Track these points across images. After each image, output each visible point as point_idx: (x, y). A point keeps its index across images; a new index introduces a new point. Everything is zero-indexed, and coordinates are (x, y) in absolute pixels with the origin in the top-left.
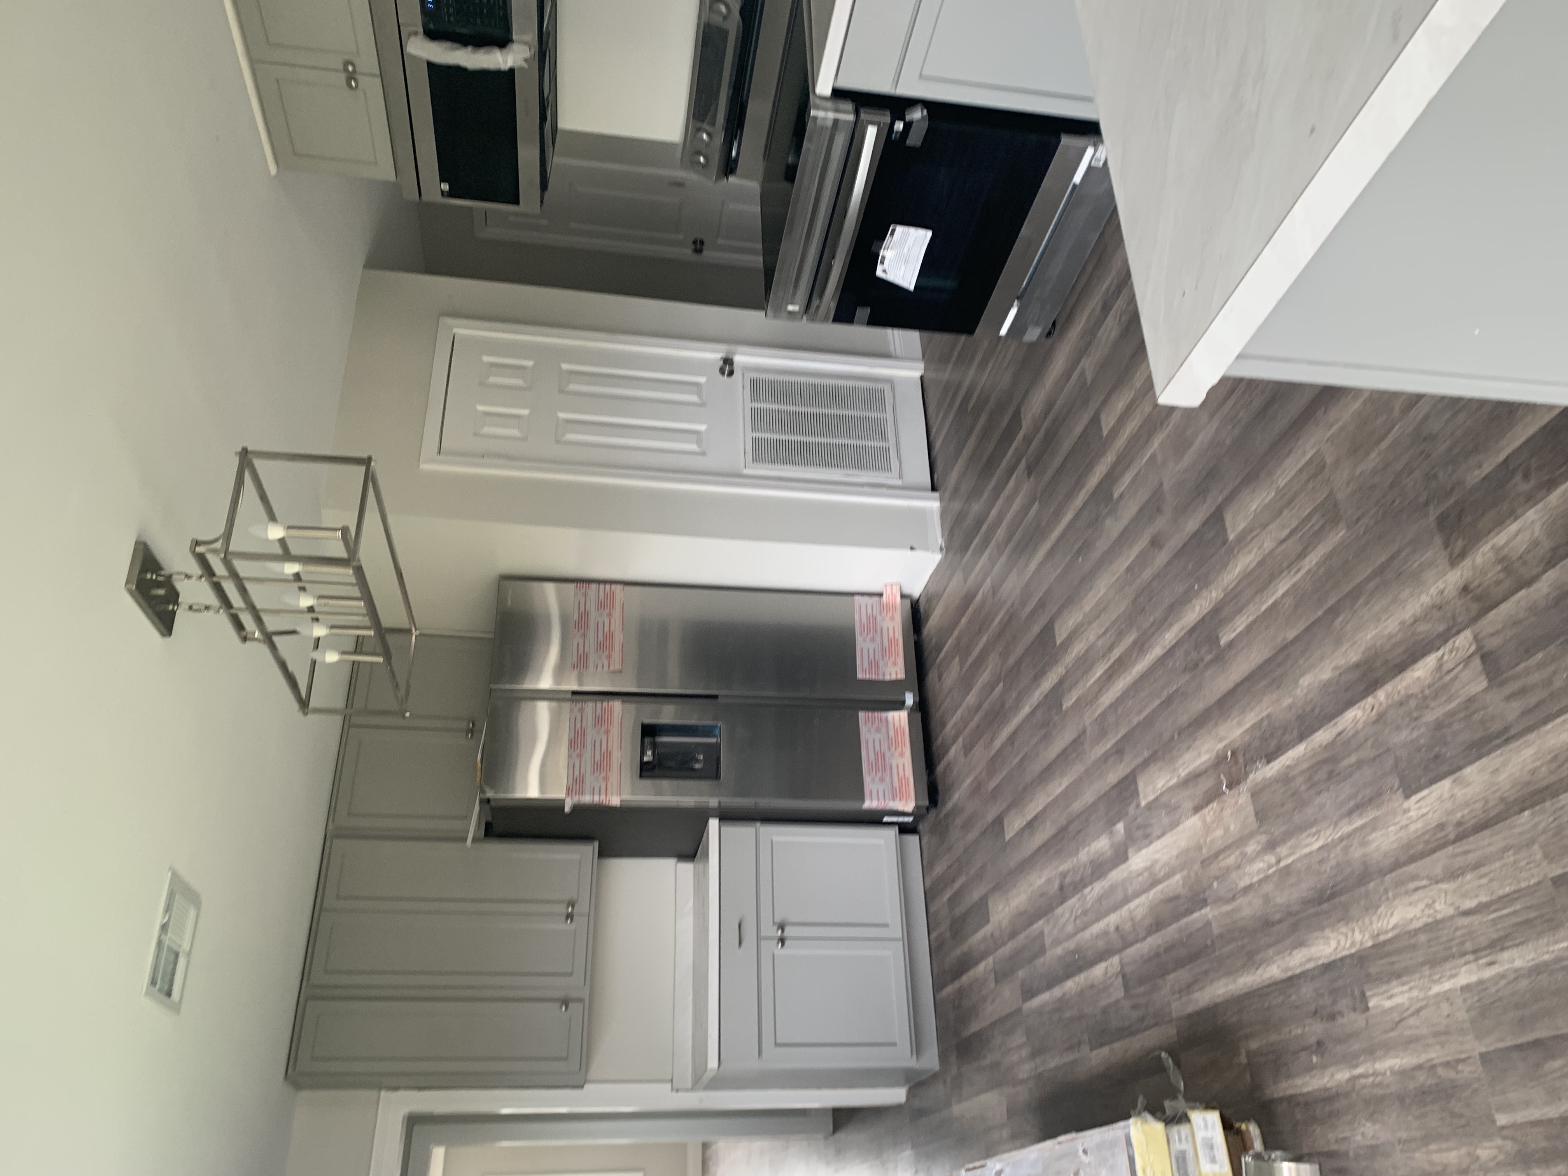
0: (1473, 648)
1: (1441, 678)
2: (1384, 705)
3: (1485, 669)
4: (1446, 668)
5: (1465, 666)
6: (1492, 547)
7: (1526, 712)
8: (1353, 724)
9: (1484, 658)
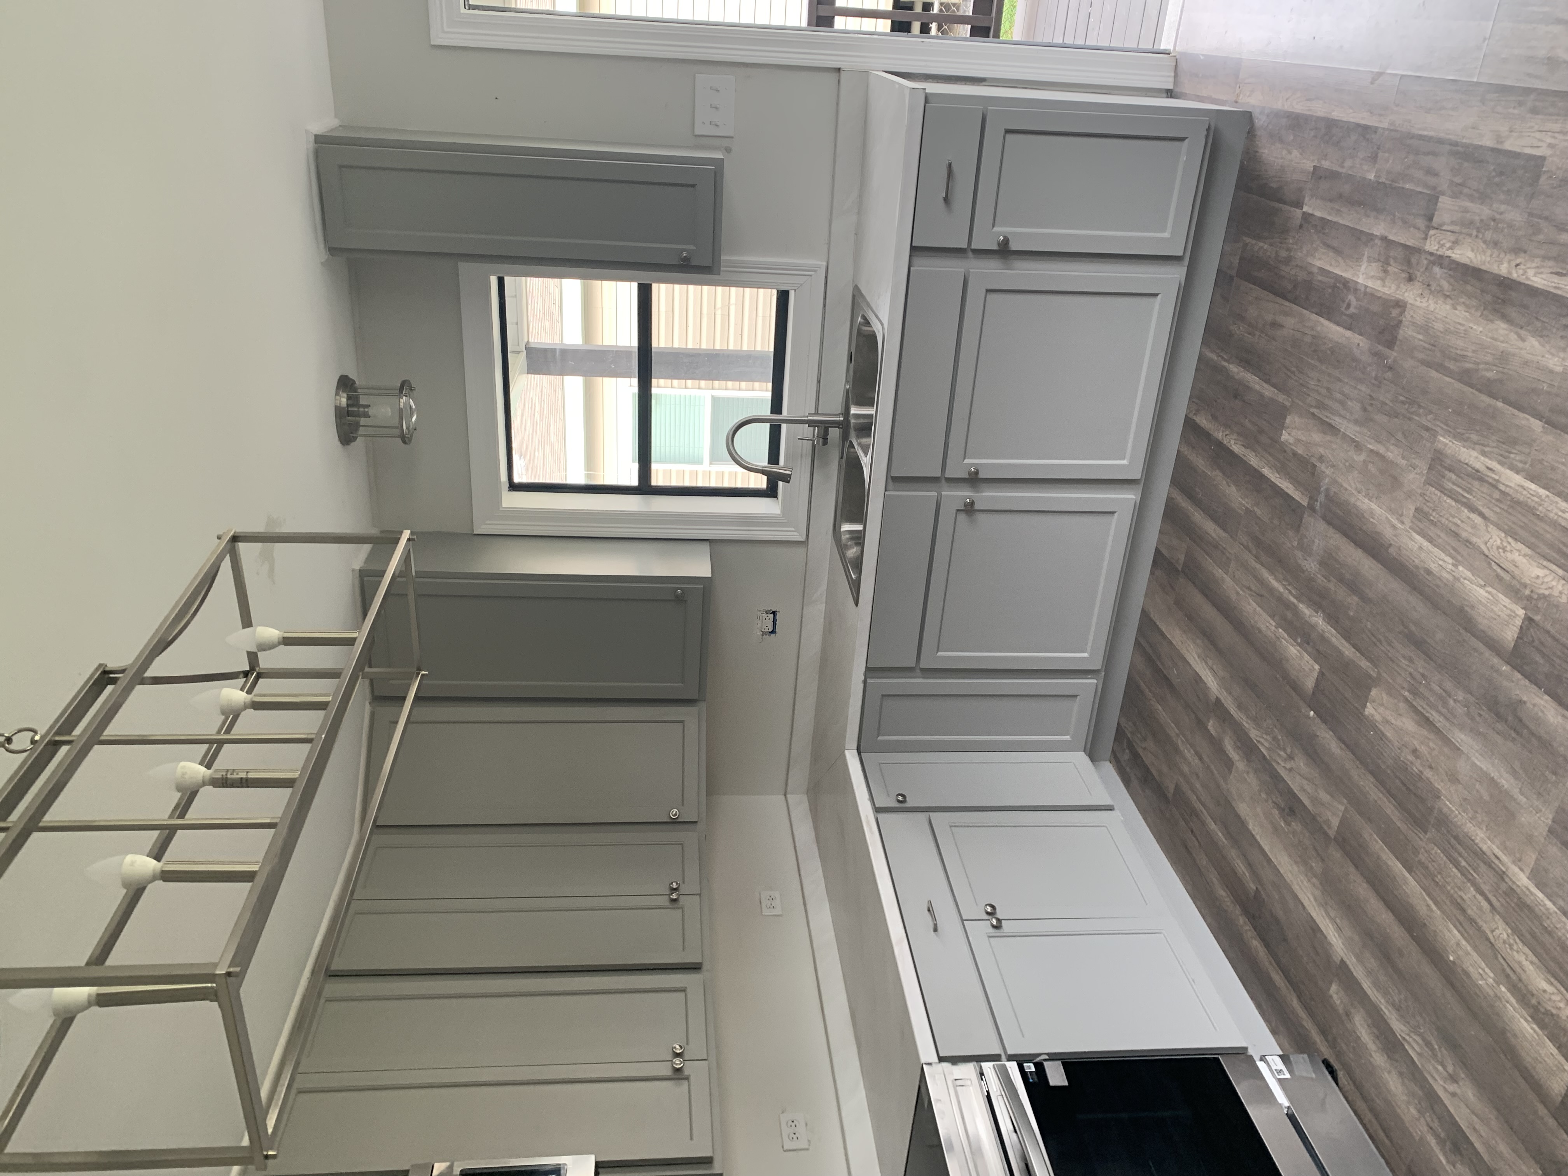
0: (1432, 232)
1: (1461, 233)
2: (1508, 257)
3: (1435, 210)
4: (1452, 238)
5: (1443, 224)
6: (1383, 286)
7: (1434, 154)
8: (1542, 270)
9: (1430, 218)
